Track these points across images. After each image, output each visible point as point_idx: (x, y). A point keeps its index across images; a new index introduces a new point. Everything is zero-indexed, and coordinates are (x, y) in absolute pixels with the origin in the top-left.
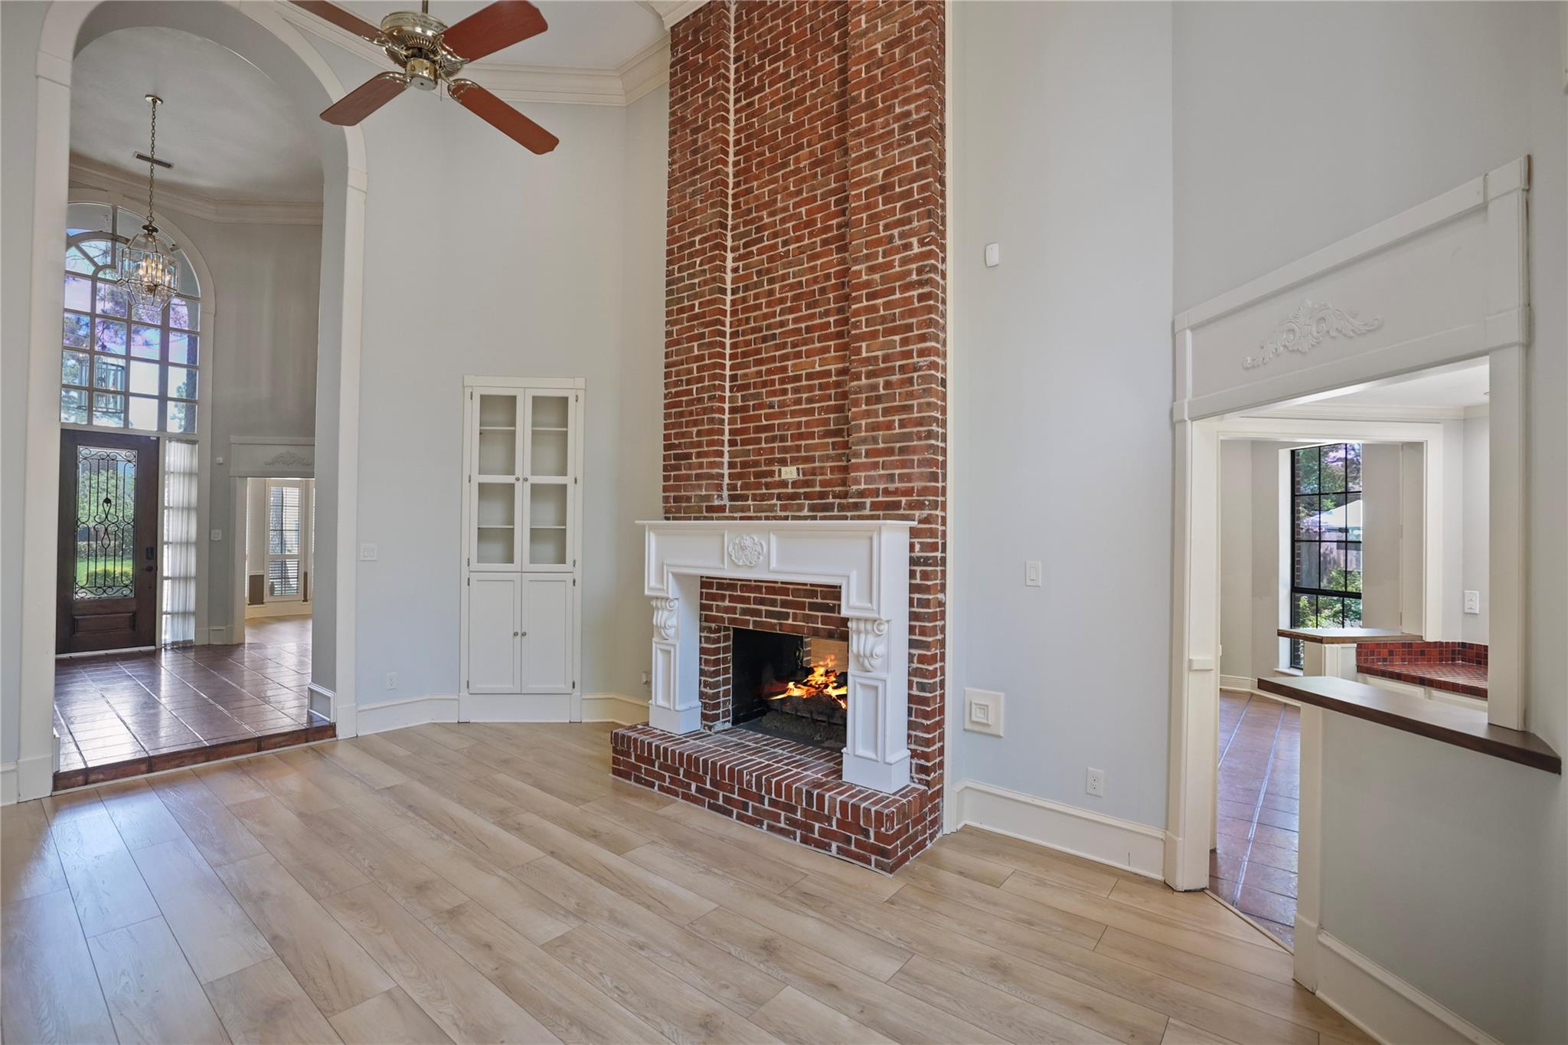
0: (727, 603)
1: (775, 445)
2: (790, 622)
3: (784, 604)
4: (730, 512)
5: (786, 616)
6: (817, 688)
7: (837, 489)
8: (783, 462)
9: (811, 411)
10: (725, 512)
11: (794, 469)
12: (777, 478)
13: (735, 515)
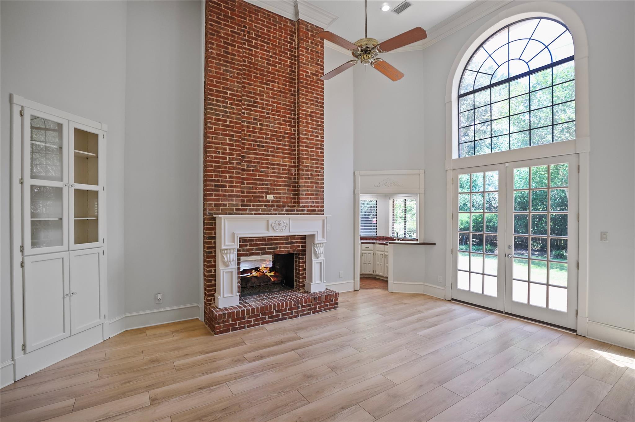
0: (248, 247)
1: (264, 187)
2: (278, 250)
3: (276, 244)
4: (249, 211)
5: (277, 248)
6: (263, 273)
7: (289, 204)
8: (268, 193)
9: (279, 177)
10: (247, 211)
11: (272, 196)
12: (264, 199)
13: (252, 212)
